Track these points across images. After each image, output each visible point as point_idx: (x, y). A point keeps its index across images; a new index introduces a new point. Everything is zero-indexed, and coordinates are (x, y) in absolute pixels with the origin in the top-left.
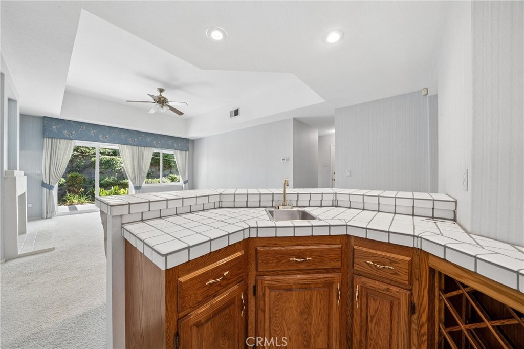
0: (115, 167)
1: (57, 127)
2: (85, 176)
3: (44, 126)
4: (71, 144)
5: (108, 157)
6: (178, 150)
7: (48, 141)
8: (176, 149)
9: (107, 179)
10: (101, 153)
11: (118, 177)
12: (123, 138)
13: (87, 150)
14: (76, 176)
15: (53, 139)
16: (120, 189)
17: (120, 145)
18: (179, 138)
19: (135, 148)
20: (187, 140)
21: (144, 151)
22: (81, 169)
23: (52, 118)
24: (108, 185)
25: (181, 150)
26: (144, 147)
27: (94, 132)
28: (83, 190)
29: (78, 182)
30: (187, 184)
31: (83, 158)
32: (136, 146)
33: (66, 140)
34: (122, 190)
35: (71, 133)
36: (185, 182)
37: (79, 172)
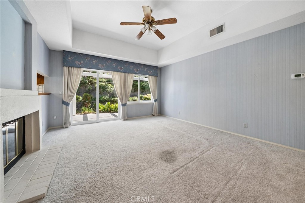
0: (108, 90)
1: (71, 59)
2: (92, 96)
3: (63, 58)
4: (81, 71)
5: (104, 84)
6: (150, 75)
7: (66, 69)
8: (149, 75)
9: (103, 97)
10: (100, 81)
11: (109, 96)
12: (115, 66)
13: (93, 80)
14: (87, 96)
15: (69, 68)
16: (111, 104)
17: (112, 72)
18: (151, 66)
19: (122, 74)
20: (157, 67)
21: (128, 76)
22: (90, 91)
23: (68, 51)
24: (104, 101)
25: (153, 76)
26: (128, 73)
27: (95, 62)
28: (90, 104)
29: (88, 99)
30: (157, 102)
31: (91, 85)
32: (123, 72)
33: (77, 68)
34: (112, 104)
35: (80, 63)
36: (155, 101)
37: (89, 93)
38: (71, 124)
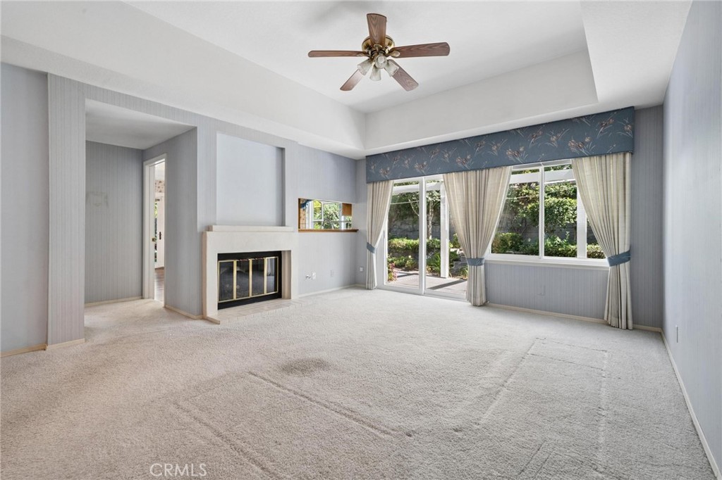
38: (376, 285)
